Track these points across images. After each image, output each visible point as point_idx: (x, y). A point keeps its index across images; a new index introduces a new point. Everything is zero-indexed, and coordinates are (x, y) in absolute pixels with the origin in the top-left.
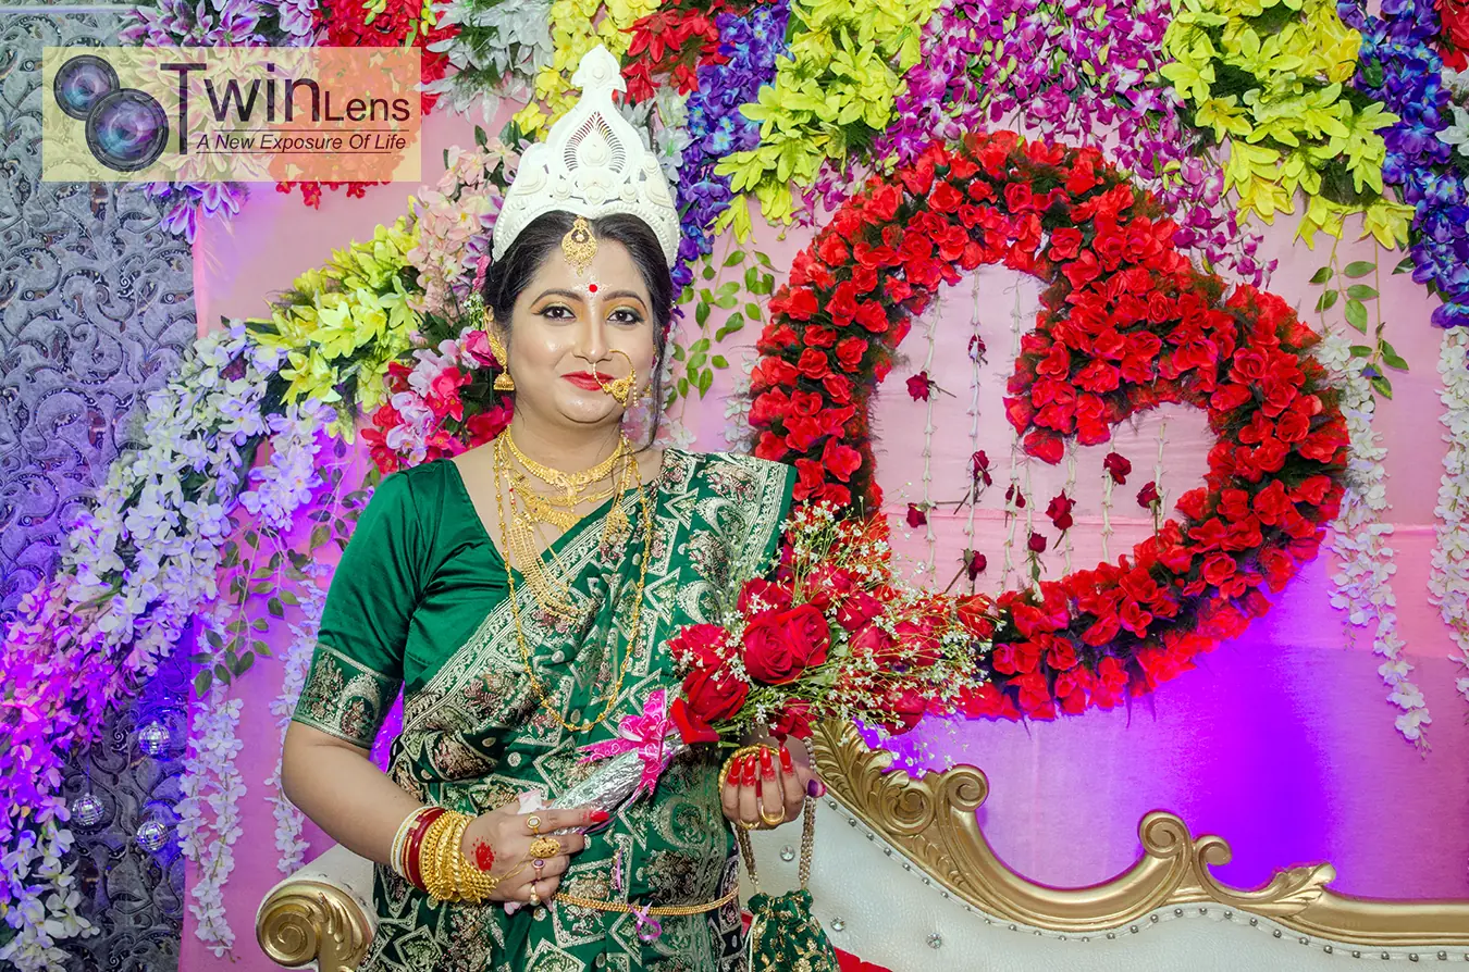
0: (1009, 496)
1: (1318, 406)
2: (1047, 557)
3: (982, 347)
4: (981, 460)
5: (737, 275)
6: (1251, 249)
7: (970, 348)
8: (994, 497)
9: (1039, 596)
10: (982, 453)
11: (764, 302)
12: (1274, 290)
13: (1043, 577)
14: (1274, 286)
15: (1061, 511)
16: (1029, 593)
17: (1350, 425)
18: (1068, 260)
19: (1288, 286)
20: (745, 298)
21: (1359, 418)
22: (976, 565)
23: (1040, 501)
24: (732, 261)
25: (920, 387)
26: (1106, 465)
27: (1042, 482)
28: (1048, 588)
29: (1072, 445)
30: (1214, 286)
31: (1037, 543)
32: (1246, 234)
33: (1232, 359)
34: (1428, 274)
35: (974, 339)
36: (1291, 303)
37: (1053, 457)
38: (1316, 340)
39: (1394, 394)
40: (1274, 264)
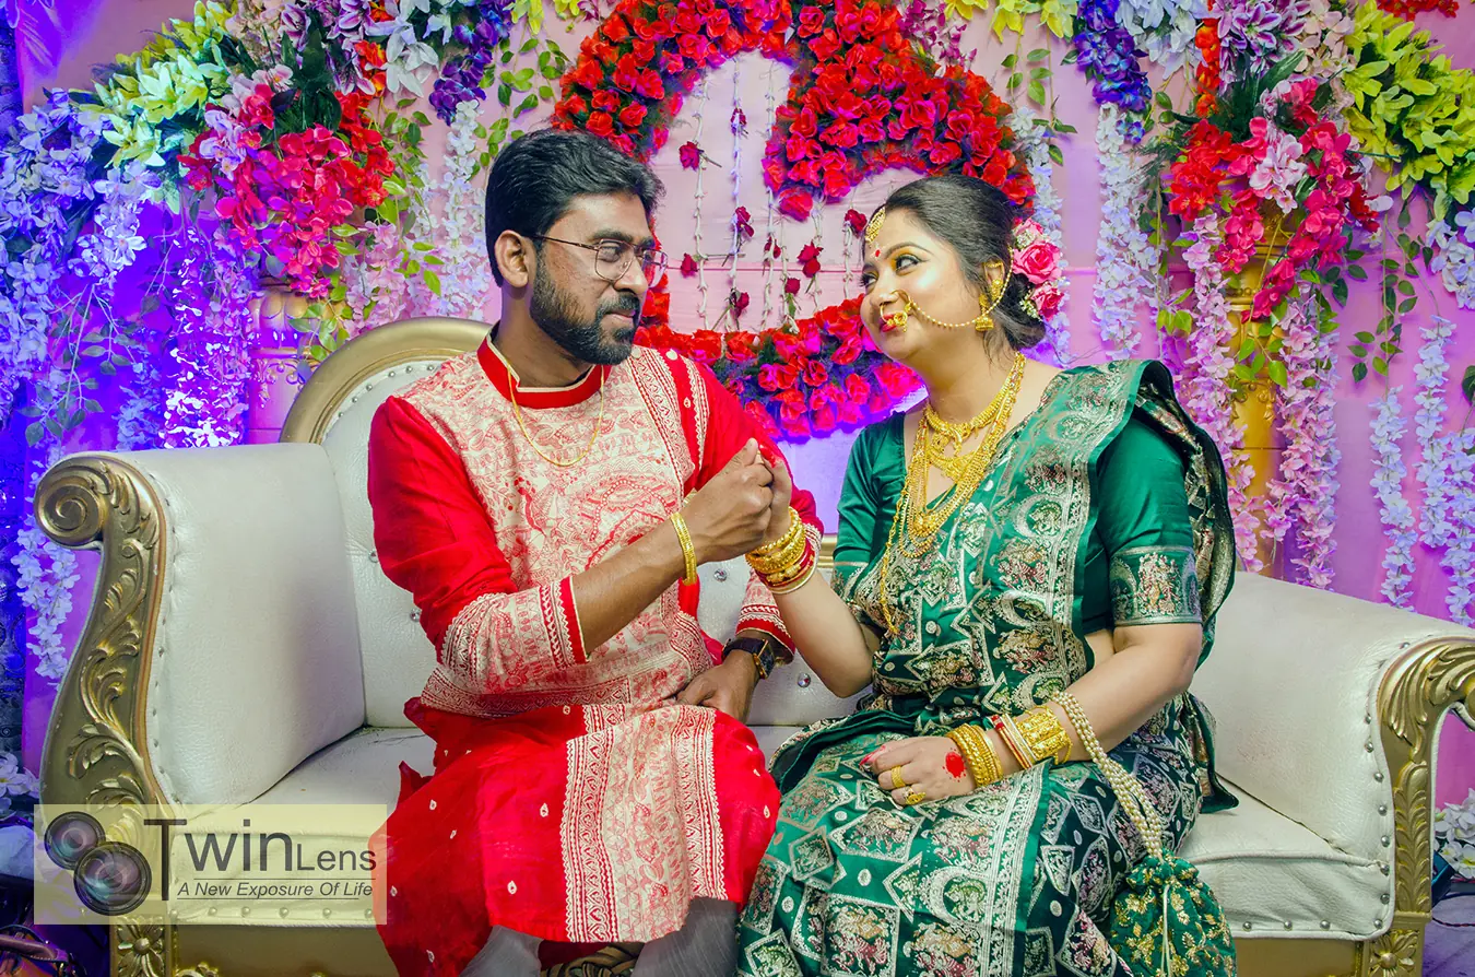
0: (767, 248)
1: (1012, 161)
2: (801, 298)
3: (743, 119)
4: (743, 215)
5: (531, 61)
6: (957, 39)
7: (732, 120)
8: (754, 249)
9: (795, 328)
10: (743, 208)
11: (555, 86)
12: (977, 71)
13: (798, 317)
14: (977, 69)
15: (810, 260)
16: (786, 328)
17: (1035, 181)
18: (814, 36)
19: (986, 66)
20: (539, 82)
21: (1041, 174)
22: (739, 303)
23: (792, 252)
24: (527, 48)
25: (691, 156)
26: (847, 218)
27: (794, 237)
28: (801, 323)
29: (818, 205)
30: (930, 67)
31: (792, 287)
32: (952, 27)
33: (946, 119)
34: (1087, 59)
35: (736, 111)
36: (988, 81)
37: (800, 215)
38: (1009, 110)
39: (1064, 161)
40: (974, 52)
